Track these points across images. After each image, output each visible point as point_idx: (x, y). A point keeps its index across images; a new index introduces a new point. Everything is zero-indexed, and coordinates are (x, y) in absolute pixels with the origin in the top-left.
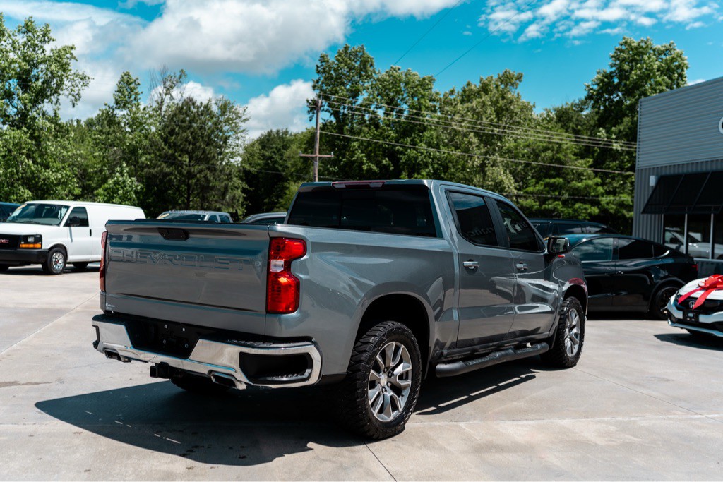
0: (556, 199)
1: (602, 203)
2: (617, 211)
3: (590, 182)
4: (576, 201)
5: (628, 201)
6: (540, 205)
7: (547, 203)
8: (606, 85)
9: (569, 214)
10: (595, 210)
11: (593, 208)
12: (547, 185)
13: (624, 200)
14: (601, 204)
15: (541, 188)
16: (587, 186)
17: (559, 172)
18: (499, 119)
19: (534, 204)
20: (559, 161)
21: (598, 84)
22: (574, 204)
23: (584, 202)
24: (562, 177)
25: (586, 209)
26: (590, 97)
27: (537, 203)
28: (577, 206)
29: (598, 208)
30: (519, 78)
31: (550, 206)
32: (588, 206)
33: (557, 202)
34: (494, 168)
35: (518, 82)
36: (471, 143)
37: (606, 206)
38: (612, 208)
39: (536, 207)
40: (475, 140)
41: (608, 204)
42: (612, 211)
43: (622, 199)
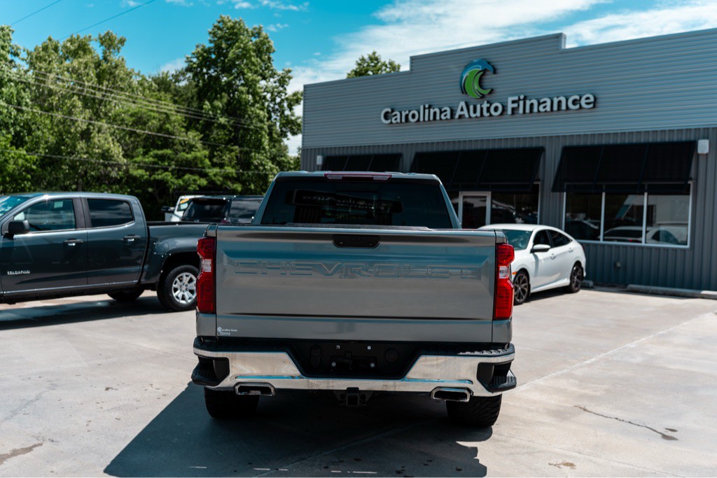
0: (166, 170)
1: (210, 174)
2: (223, 183)
3: (199, 154)
4: (185, 172)
5: (232, 173)
6: (150, 176)
7: (156, 173)
8: (205, 59)
9: (180, 184)
10: (203, 182)
11: (202, 179)
12: (156, 156)
13: (229, 173)
14: (208, 176)
15: (151, 159)
16: (196, 158)
17: (167, 143)
18: (100, 82)
19: (144, 174)
20: (167, 132)
21: (198, 58)
22: (184, 175)
23: (192, 173)
24: (170, 148)
25: (195, 180)
26: (189, 69)
27: (148, 173)
28: (187, 177)
29: (207, 180)
30: (122, 41)
31: (160, 176)
32: (196, 177)
33: (167, 173)
34: (100, 135)
35: (120, 45)
36: (74, 106)
37: (214, 178)
38: (219, 180)
39: (146, 177)
40: (79, 104)
41: (215, 175)
42: (219, 183)
43: (228, 171)
